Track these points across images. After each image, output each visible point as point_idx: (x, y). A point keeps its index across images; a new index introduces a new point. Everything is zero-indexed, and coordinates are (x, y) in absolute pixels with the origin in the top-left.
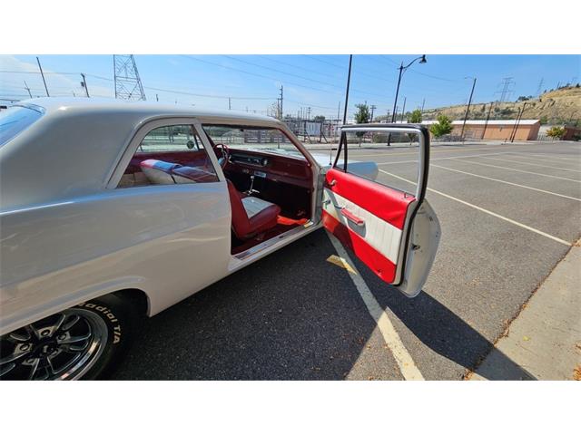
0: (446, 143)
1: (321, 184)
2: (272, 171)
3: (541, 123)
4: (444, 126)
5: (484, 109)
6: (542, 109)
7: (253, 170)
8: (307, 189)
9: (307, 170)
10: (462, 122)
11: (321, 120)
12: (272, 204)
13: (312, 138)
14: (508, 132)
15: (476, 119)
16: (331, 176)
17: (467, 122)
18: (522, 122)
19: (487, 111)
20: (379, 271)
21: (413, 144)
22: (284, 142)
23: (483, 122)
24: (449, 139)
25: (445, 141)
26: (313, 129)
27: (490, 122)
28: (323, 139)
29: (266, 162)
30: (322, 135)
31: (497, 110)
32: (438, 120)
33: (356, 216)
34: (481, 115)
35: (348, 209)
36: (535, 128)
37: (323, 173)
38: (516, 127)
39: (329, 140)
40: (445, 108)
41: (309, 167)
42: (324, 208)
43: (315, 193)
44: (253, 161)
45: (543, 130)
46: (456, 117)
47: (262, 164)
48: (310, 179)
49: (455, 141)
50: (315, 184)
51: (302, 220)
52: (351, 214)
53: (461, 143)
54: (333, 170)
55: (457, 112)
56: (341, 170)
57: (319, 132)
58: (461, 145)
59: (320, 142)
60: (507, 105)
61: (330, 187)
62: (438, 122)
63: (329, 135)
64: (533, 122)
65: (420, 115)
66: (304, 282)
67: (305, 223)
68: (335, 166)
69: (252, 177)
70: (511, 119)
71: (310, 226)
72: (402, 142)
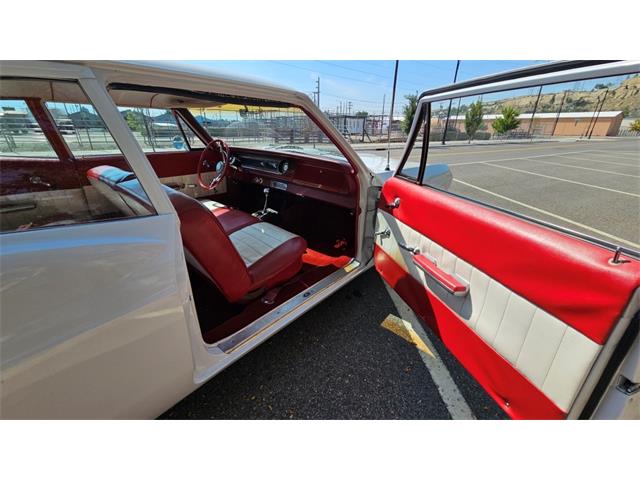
0: (509, 141)
1: (372, 202)
2: (294, 181)
3: (624, 115)
4: (510, 120)
5: (553, 100)
6: (623, 98)
7: (268, 179)
8: (350, 210)
9: (350, 179)
10: (530, 116)
11: (363, 116)
12: (294, 236)
13: (353, 137)
14: (583, 127)
15: (543, 112)
16: (392, 190)
17: (536, 115)
18: (603, 114)
19: (556, 102)
20: (506, 400)
21: (472, 142)
22: (320, 142)
23: (554, 115)
24: (514, 136)
25: (508, 138)
26: (354, 126)
27: (562, 115)
28: (366, 138)
29: (286, 167)
30: (365, 133)
31: (569, 101)
32: (503, 112)
33: (447, 271)
34: (549, 107)
35: (427, 255)
36: (616, 121)
37: (375, 184)
38: (596, 120)
39: (373, 138)
40: (507, 100)
41: (354, 176)
42: (378, 242)
43: (361, 218)
44: (268, 166)
45: (626, 124)
46: (521, 109)
47: (281, 170)
48: (355, 194)
49: (520, 138)
50: (362, 202)
51: (343, 257)
52: (434, 265)
53: (529, 140)
54: (397, 181)
55: (521, 104)
56: (410, 180)
57: (361, 130)
58: (527, 143)
59: (362, 141)
60: (582, 95)
61: (389, 210)
62: (502, 116)
63: (373, 134)
64: (614, 114)
65: (480, 107)
66: (345, 376)
67: (346, 263)
68: (399, 173)
69: (265, 190)
70: (584, 111)
71: (353, 268)
72: (459, 140)
